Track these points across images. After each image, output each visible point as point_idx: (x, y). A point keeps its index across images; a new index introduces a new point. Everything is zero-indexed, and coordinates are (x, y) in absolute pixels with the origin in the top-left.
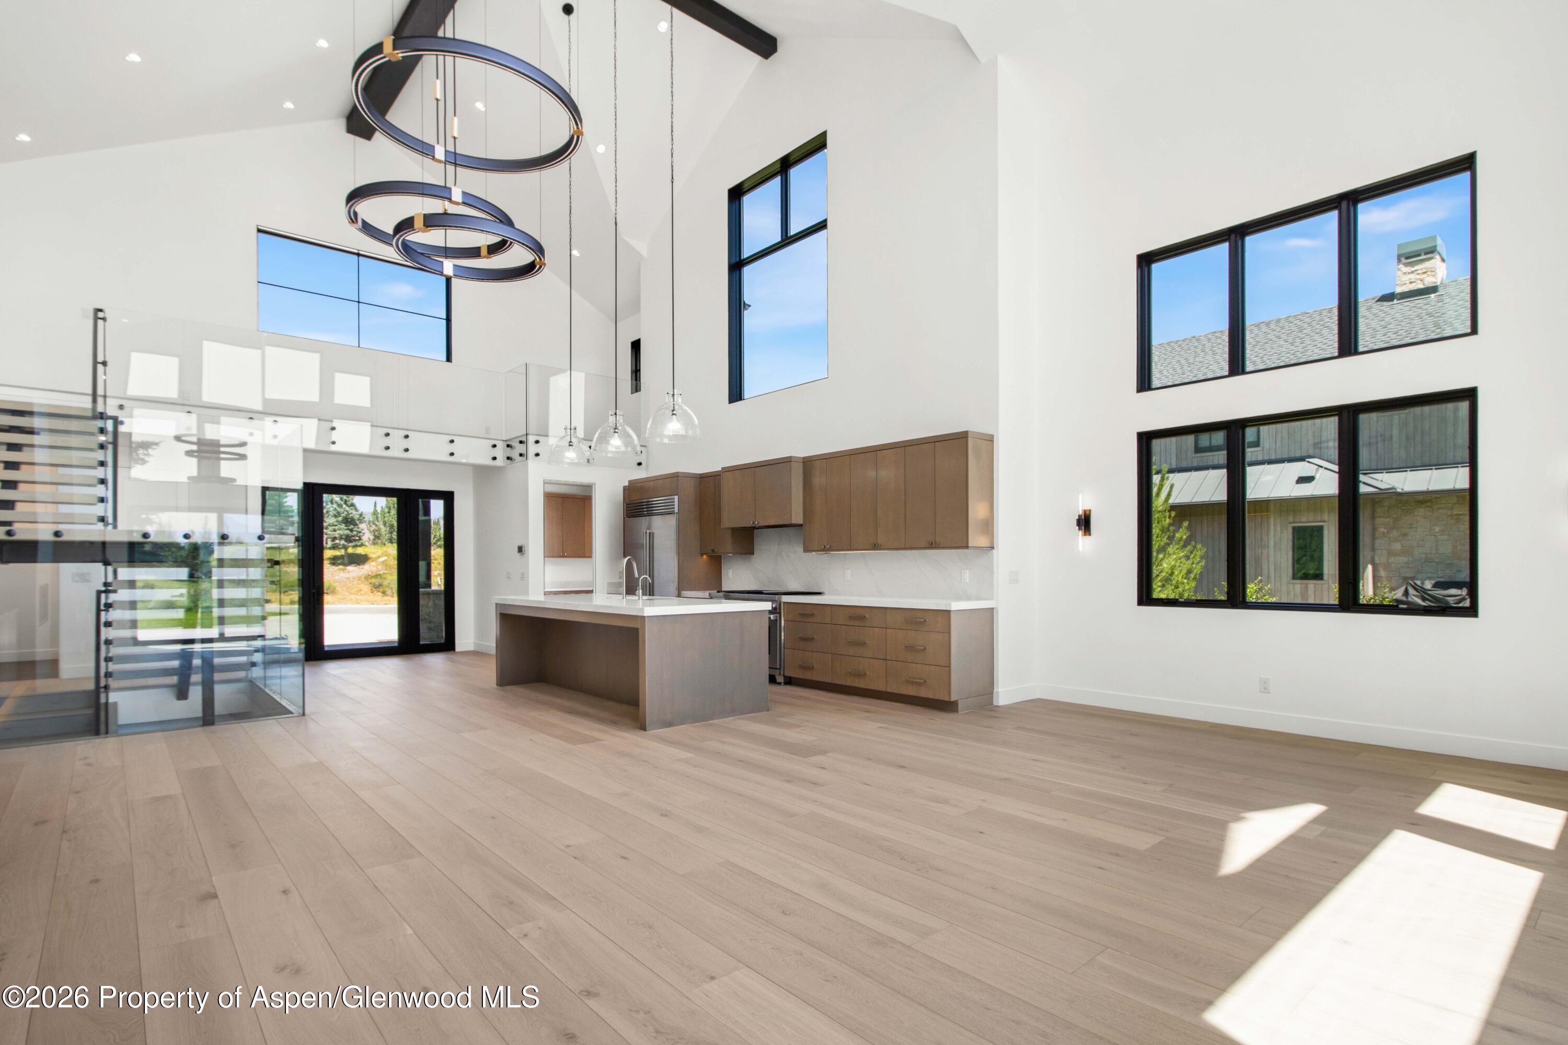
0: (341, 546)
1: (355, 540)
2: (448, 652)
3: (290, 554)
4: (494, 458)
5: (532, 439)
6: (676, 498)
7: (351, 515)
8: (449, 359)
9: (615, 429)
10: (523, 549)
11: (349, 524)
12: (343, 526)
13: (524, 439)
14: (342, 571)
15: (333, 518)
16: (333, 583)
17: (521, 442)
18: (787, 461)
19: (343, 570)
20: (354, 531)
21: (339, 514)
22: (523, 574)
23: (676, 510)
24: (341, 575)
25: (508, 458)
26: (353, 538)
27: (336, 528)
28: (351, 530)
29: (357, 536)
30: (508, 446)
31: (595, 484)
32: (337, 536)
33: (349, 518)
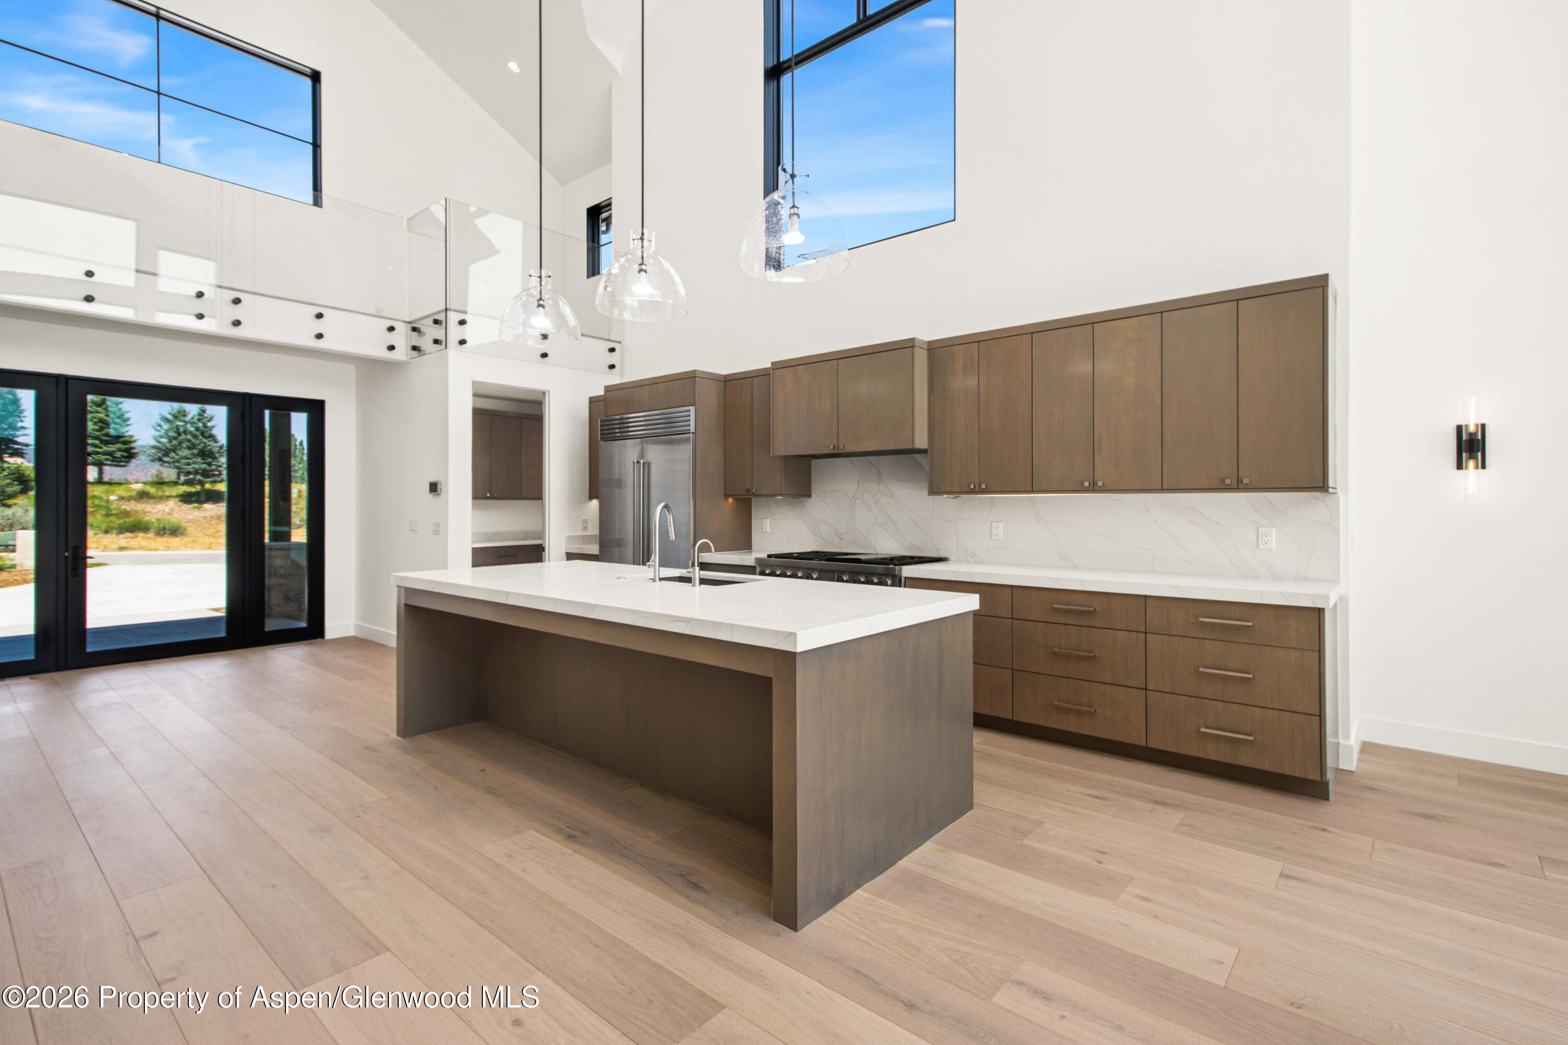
0: (196, 482)
1: (214, 475)
2: (312, 641)
3: (131, 490)
4: (391, 348)
5: (454, 318)
6: (692, 409)
7: (209, 448)
8: (317, 202)
9: (641, 264)
10: (439, 487)
11: (206, 458)
12: (199, 460)
13: (441, 317)
14: (197, 510)
15: (186, 450)
16: (186, 523)
17: (436, 322)
18: (909, 345)
19: (198, 508)
20: (213, 465)
21: (194, 446)
22: (438, 525)
23: (692, 429)
24: (196, 513)
25: (415, 348)
26: (211, 473)
27: (190, 461)
28: (209, 464)
29: (217, 471)
30: (414, 329)
31: (549, 391)
32: (191, 470)
33: (207, 451)
